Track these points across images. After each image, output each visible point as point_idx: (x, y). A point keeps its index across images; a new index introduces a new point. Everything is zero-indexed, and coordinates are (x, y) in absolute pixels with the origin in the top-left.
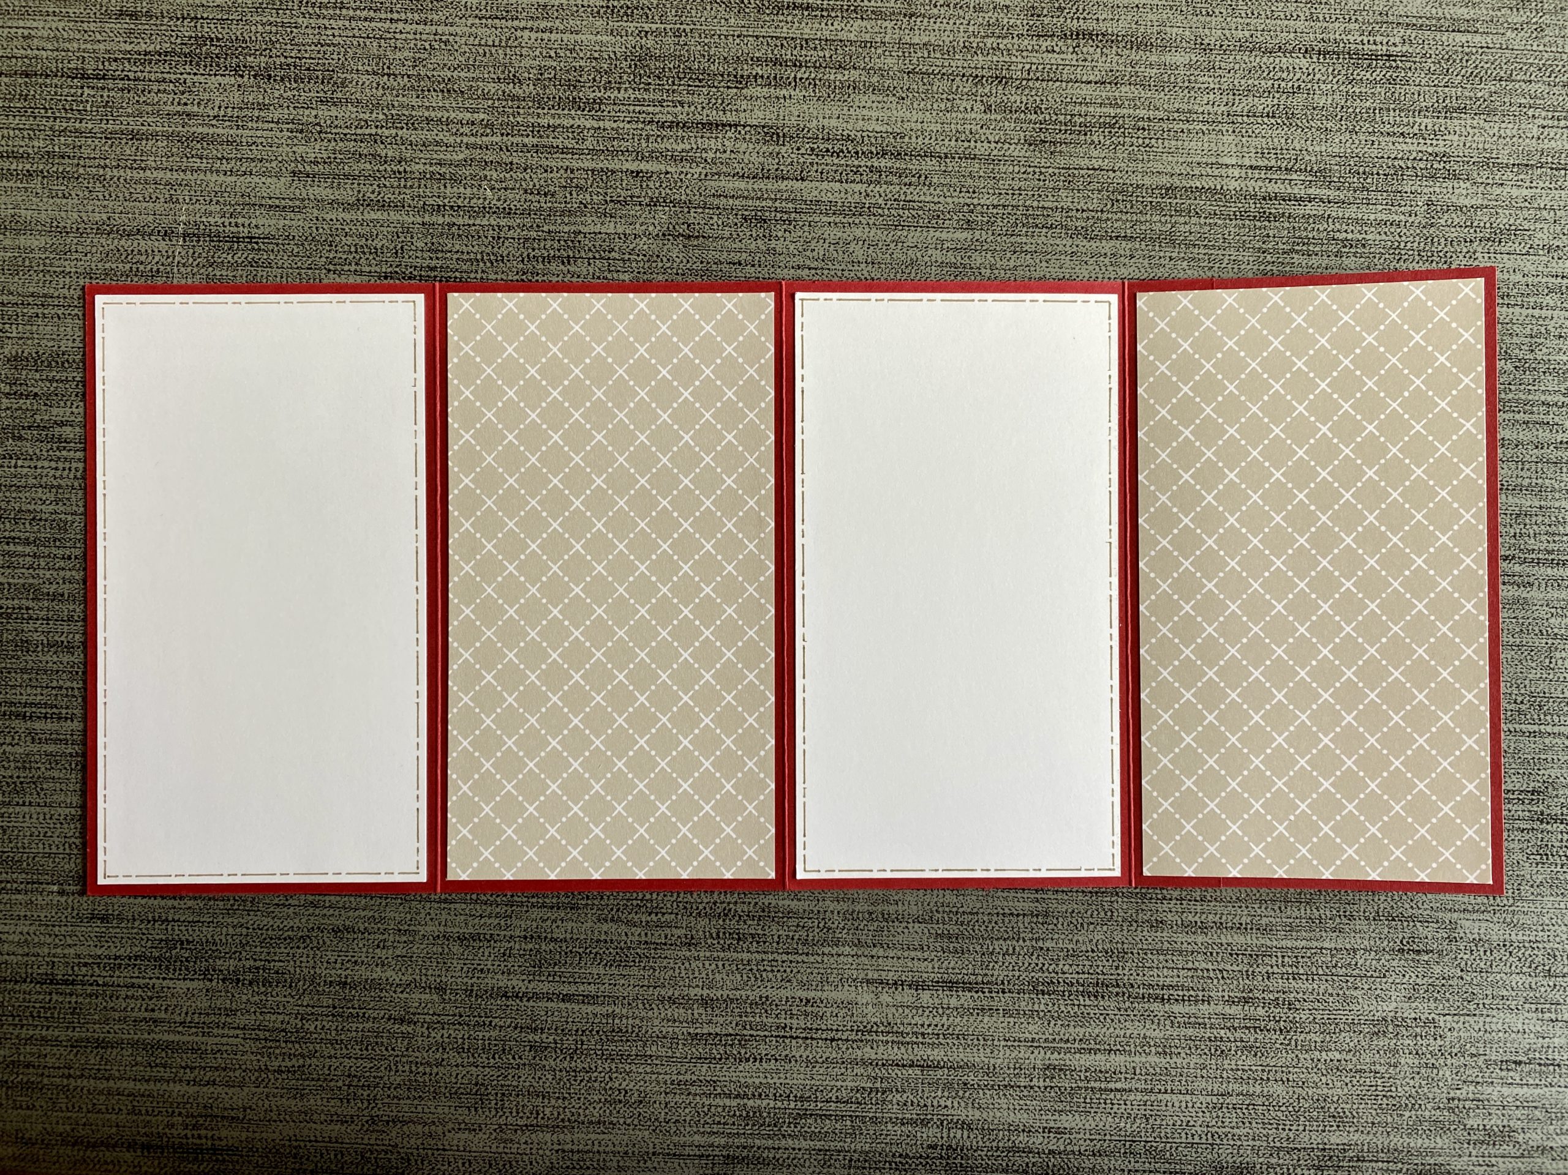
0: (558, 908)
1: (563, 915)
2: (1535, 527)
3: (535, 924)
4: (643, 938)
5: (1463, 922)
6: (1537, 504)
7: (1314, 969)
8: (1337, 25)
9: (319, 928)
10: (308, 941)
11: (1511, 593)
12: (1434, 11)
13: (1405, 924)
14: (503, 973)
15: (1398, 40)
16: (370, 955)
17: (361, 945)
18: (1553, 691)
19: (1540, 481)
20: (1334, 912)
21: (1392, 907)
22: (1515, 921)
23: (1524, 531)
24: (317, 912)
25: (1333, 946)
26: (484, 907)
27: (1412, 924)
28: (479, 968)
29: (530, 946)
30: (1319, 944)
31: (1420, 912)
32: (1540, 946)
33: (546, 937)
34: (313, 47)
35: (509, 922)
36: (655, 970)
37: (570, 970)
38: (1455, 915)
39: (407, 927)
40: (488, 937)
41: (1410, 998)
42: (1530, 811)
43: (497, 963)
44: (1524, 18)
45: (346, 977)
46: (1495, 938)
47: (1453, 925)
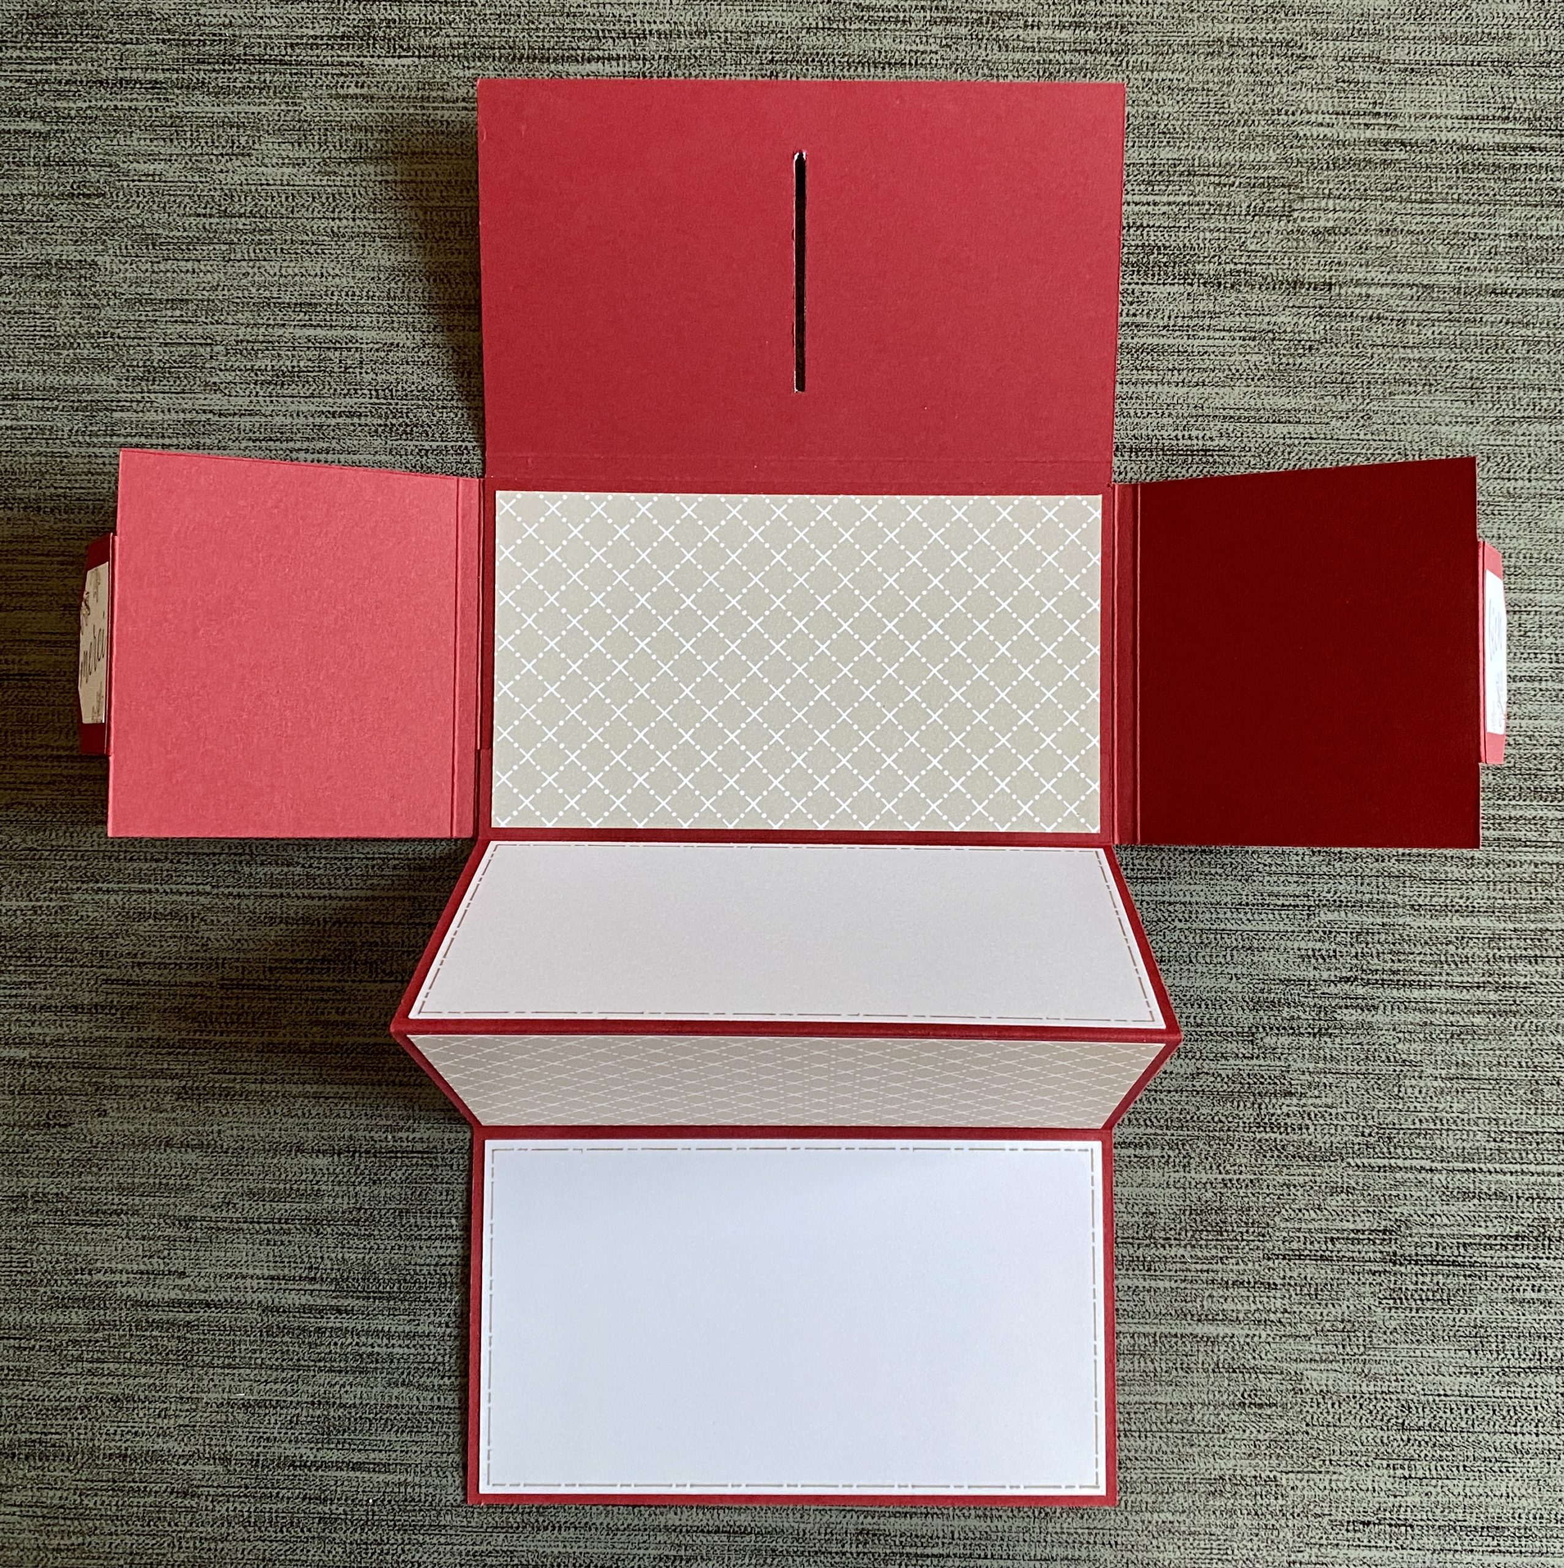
0: (347, 1372)
1: (351, 1379)
2: (1378, 946)
3: (322, 1390)
4: (436, 1403)
5: (1310, 1373)
6: (1379, 921)
7: (1147, 1426)
8: (1149, 420)
9: (97, 1397)
10: (86, 1411)
11: (1354, 1018)
12: (1252, 402)
13: (1247, 1376)
14: (290, 1441)
15: (1214, 434)
16: (151, 1426)
17: (141, 1415)
18: (1403, 1121)
19: (1382, 897)
20: (1171, 1365)
21: (1233, 1358)
22: (1366, 1371)
23: (1366, 950)
24: (96, 1380)
25: (1168, 1400)
26: (269, 1372)
27: (1254, 1376)
28: (265, 1436)
29: (318, 1412)
30: (1154, 1399)
31: (1263, 1362)
32: (1394, 1397)
33: (334, 1403)
34: (84, 477)
35: (295, 1388)
36: (448, 1436)
37: (360, 1437)
38: (1302, 1366)
39: (189, 1395)
40: (274, 1403)
41: (1250, 1455)
42: (1381, 1252)
43: (284, 1431)
44: (1350, 406)
45: (126, 1449)
46: (1344, 1389)
47: (1299, 1376)
